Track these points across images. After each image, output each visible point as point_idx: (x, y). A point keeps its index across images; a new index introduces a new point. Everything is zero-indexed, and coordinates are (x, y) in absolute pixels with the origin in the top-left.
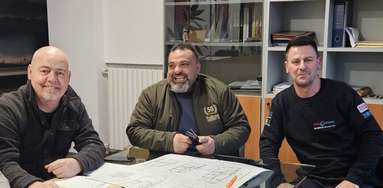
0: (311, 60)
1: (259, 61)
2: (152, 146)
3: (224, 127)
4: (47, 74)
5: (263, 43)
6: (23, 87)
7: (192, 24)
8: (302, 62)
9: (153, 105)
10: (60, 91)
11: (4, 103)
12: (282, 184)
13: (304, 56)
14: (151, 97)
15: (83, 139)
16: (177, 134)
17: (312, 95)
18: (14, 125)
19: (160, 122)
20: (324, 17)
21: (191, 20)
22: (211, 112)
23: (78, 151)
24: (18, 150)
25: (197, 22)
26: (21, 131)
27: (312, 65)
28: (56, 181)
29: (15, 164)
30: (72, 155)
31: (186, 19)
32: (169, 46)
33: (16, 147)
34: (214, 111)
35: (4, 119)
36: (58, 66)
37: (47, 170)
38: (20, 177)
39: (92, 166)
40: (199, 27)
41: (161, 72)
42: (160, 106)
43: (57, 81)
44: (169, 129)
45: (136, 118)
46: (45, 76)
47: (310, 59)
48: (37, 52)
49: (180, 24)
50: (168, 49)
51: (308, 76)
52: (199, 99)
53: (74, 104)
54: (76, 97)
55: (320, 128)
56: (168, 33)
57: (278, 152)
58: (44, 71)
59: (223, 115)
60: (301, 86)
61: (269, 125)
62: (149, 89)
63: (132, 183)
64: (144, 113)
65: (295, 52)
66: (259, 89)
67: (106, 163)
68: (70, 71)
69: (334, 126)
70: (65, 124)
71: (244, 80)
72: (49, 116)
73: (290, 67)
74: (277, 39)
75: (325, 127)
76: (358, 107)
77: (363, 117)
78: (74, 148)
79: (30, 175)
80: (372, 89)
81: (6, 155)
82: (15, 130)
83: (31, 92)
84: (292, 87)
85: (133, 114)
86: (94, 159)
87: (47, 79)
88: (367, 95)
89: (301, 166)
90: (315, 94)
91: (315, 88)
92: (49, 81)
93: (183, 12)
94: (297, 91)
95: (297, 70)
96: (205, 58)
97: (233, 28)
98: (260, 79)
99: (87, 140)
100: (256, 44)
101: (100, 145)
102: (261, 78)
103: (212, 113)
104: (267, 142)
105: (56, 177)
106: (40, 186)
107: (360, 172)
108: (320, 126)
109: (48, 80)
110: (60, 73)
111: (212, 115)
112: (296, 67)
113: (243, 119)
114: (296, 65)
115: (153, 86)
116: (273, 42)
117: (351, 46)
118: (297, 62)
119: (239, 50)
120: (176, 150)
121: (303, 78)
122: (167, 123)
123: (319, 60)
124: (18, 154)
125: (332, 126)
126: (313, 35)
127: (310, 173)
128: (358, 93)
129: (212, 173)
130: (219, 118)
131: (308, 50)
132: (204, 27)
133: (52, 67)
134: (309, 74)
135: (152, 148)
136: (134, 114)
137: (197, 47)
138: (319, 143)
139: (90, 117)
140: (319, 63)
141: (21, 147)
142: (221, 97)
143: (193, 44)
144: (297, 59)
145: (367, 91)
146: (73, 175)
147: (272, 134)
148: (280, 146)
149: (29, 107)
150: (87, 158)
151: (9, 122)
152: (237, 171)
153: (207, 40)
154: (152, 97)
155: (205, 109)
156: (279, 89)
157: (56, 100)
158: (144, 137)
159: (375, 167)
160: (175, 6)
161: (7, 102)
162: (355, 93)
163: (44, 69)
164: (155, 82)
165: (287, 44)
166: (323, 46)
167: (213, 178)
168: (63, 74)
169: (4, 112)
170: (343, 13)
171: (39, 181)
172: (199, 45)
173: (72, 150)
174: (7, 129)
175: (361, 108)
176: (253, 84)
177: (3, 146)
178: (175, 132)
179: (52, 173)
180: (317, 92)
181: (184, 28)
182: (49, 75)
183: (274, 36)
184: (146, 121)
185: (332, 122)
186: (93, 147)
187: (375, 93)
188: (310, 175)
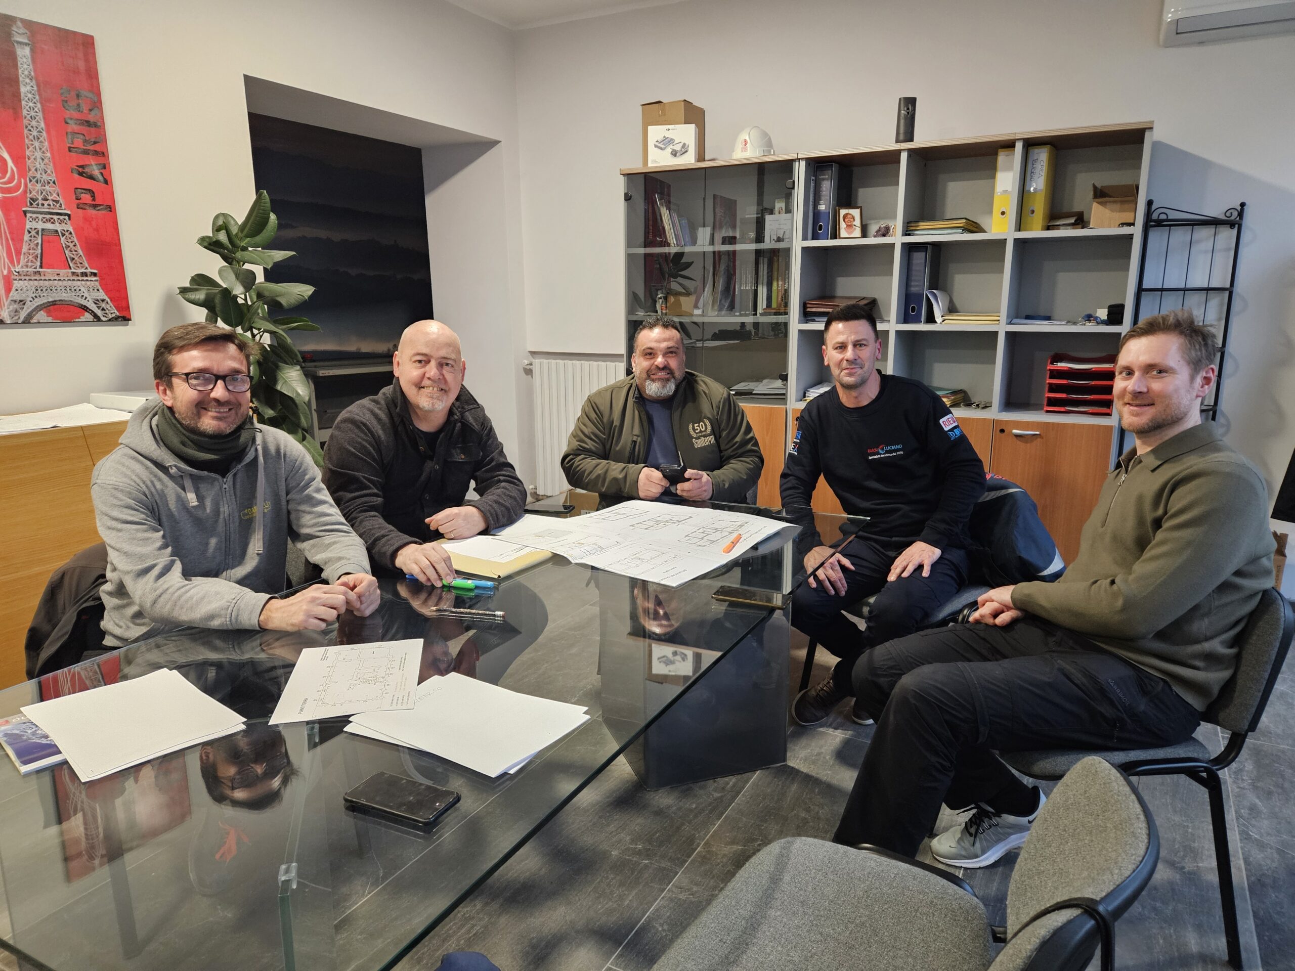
0: (865, 345)
1: (784, 348)
2: (603, 486)
3: (721, 457)
4: (424, 366)
5: (789, 317)
6: (387, 390)
7: (674, 286)
8: (850, 347)
9: (605, 420)
10: (447, 395)
11: (356, 416)
12: (816, 549)
13: (853, 338)
14: (602, 408)
15: (489, 475)
16: (646, 469)
17: (865, 402)
18: (372, 451)
19: (618, 448)
20: (890, 273)
21: (672, 279)
22: (701, 432)
23: (481, 495)
24: (380, 493)
25: (681, 282)
26: (385, 462)
27: (866, 353)
28: (442, 543)
29: (375, 516)
30: (470, 503)
31: (663, 276)
32: (635, 321)
33: (377, 489)
34: (705, 431)
35: (357, 442)
36: (443, 353)
37: (428, 526)
38: (384, 536)
39: (503, 520)
40: (684, 291)
41: (622, 366)
42: (617, 423)
43: (441, 377)
44: (633, 459)
45: (578, 441)
46: (423, 370)
47: (864, 342)
48: (407, 331)
49: (654, 286)
50: (634, 327)
51: (859, 371)
52: (682, 411)
53: (473, 417)
54: (475, 406)
55: (879, 456)
56: (633, 301)
57: (811, 498)
58: (420, 361)
59: (720, 437)
60: (848, 387)
61: (796, 453)
62: (599, 393)
63: (569, 546)
64: (592, 433)
65: (839, 331)
66: (784, 394)
67: (527, 515)
68: (464, 361)
69: (902, 452)
70: (459, 451)
71: (759, 379)
72: (432, 438)
73: (832, 356)
74: (814, 310)
75: (887, 455)
76: (941, 421)
77: (949, 437)
78: (474, 489)
79: (400, 534)
80: (969, 394)
81: (360, 502)
82: (374, 460)
83: (399, 397)
84: (834, 390)
85: (572, 433)
86: (507, 508)
87: (424, 374)
88: (960, 403)
89: (849, 519)
90: (871, 400)
91: (872, 391)
92: (429, 378)
93: (658, 266)
94: (841, 396)
95: (842, 360)
96: (695, 343)
97: (741, 290)
98: (784, 378)
99: (496, 477)
100: (781, 319)
101: (517, 485)
102: (787, 375)
103: (703, 434)
104: (792, 481)
105: (444, 538)
106: (417, 550)
107: (942, 526)
108: (878, 453)
109: (427, 375)
110: (447, 364)
111: (702, 436)
112: (840, 356)
113: (752, 445)
114: (840, 353)
115: (606, 389)
116: (806, 315)
117: (935, 322)
118: (842, 347)
119: (753, 331)
120: (641, 494)
121: (850, 375)
122: (628, 449)
123: (878, 345)
124: (380, 500)
125: (898, 453)
126: (873, 303)
127: (859, 531)
128: (945, 400)
129: (701, 531)
130: (713, 441)
131: (861, 328)
132: (692, 290)
133: (432, 354)
134: (861, 368)
135: (603, 490)
136: (574, 435)
137: (681, 323)
138: (878, 480)
139: (500, 440)
140: (879, 350)
141: (385, 489)
142: (718, 407)
143: (676, 319)
144: (842, 343)
145: (959, 396)
146: (472, 534)
147: (801, 468)
148: (814, 488)
149: (398, 423)
150: (495, 505)
151: (365, 447)
152: (741, 526)
153: (697, 312)
154: (604, 408)
155: (691, 426)
156: (814, 393)
157: (442, 410)
158: (591, 472)
159: (967, 520)
160: (645, 254)
161: (361, 414)
162: (938, 399)
163: (419, 358)
164: (612, 382)
165: (825, 319)
166: (889, 321)
167: (702, 539)
168: (452, 366)
169: (356, 431)
170: (923, 265)
171: (415, 543)
172: (685, 320)
173: (471, 495)
174: (362, 459)
175: (946, 423)
176: (774, 385)
177: (355, 486)
178: (644, 465)
179: (437, 530)
180: (874, 397)
181: (659, 292)
182: (428, 368)
183: (808, 305)
184: (595, 446)
185: (899, 447)
186: (506, 489)
187: (973, 400)
188: (861, 533)
